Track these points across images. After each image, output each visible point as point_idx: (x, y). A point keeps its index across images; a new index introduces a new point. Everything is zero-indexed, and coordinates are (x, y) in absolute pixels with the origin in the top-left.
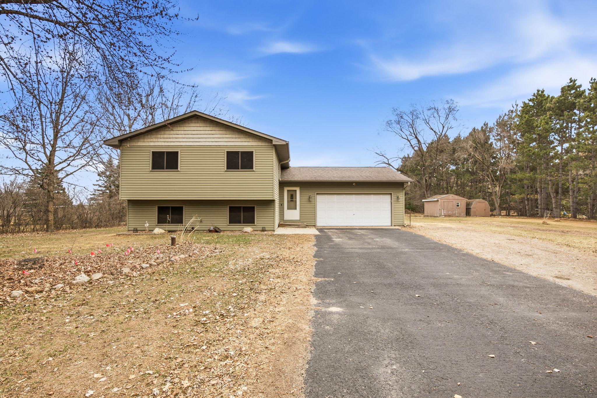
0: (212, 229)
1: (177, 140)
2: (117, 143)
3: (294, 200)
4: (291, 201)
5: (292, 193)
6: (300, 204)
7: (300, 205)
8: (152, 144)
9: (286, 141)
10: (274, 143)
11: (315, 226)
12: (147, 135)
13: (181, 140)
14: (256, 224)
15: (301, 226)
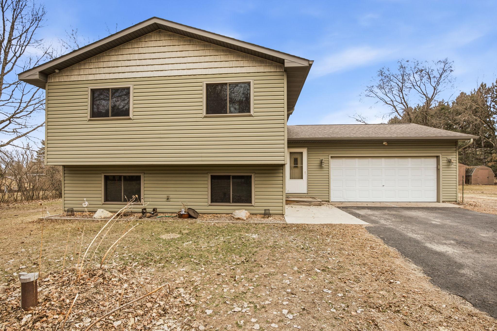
0: (183, 213)
1: (128, 69)
2: (37, 77)
3: (299, 165)
4: (295, 167)
5: (296, 157)
6: (308, 171)
7: (308, 173)
8: (91, 77)
9: (308, 61)
10: (287, 65)
11: (329, 201)
12: (85, 64)
13: (134, 69)
14: (253, 204)
15: (313, 203)
